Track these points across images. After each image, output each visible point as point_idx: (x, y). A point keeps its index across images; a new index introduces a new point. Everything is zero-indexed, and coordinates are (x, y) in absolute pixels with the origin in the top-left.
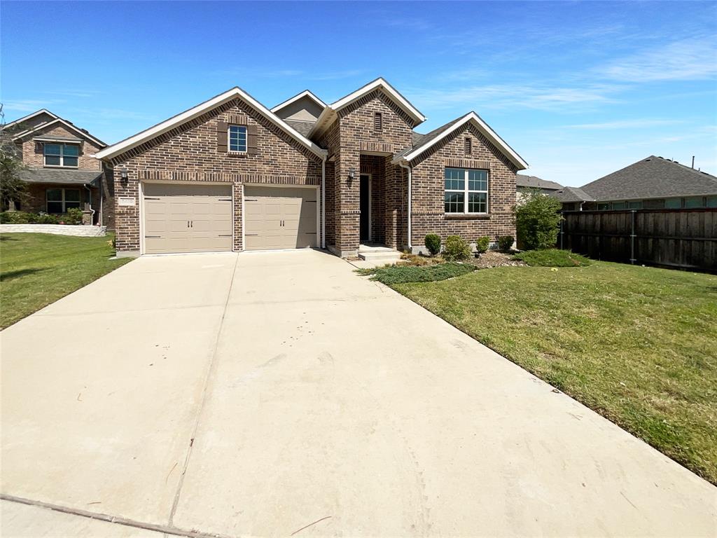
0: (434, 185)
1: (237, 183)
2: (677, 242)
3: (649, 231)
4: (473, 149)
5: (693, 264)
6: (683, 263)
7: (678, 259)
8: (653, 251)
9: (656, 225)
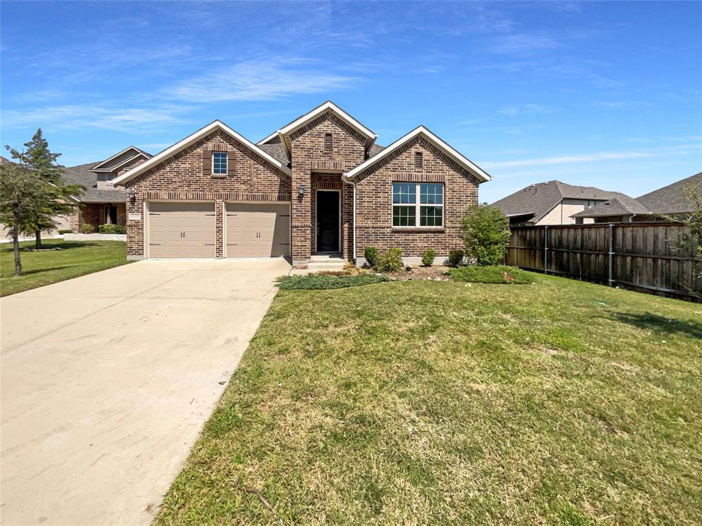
0: (379, 200)
1: (218, 201)
2: (655, 260)
3: (628, 248)
4: (424, 163)
5: (673, 289)
6: (662, 287)
7: (657, 281)
8: (632, 271)
9: (634, 240)
